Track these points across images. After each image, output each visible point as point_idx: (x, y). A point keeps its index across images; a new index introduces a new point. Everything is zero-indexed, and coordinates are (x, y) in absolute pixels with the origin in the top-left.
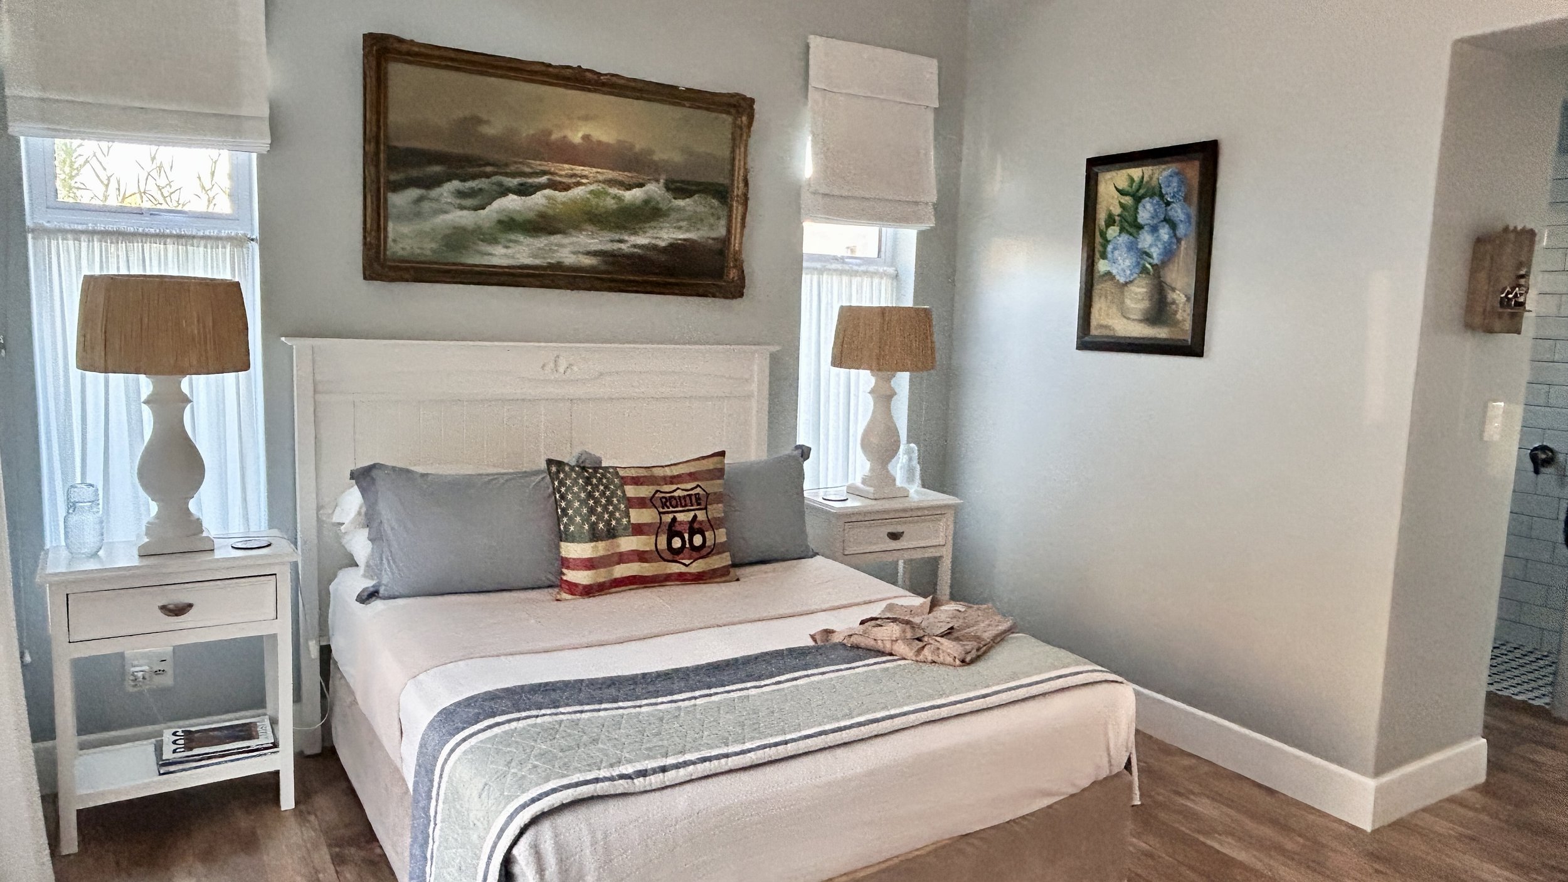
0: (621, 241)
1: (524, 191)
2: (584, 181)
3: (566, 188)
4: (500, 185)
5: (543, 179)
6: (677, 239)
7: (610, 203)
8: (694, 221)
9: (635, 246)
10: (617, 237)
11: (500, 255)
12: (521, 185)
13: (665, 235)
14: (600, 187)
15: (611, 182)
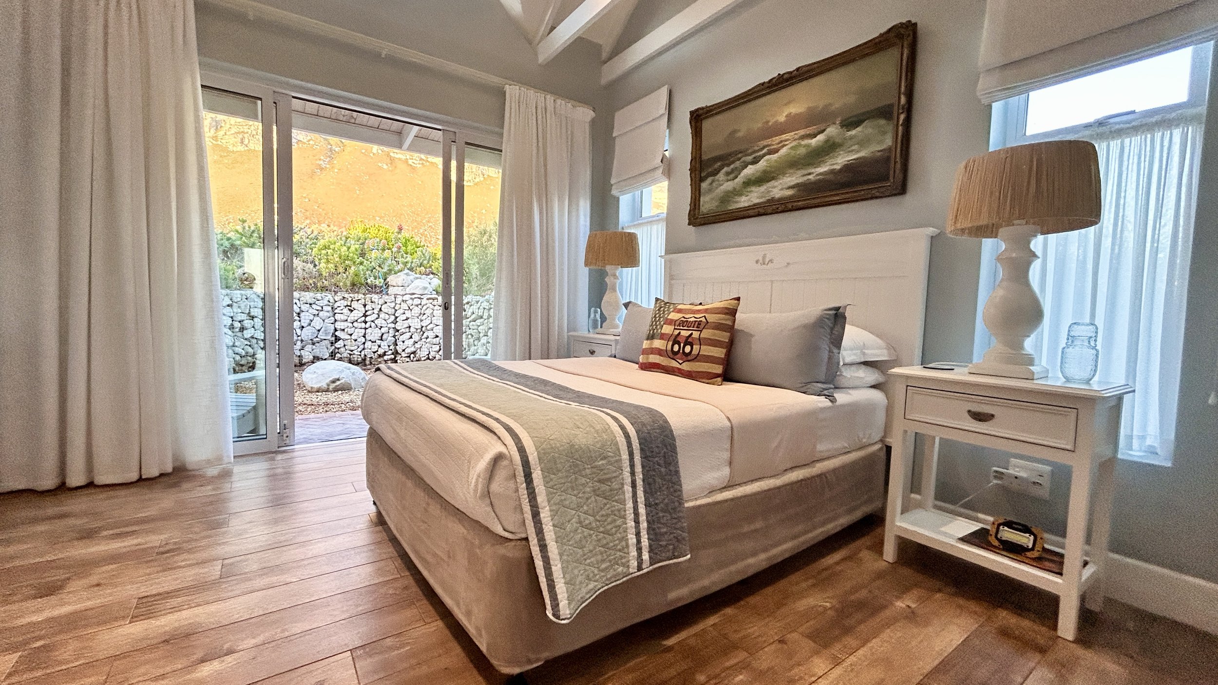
0: (810, 174)
1: (755, 161)
2: (786, 143)
3: (776, 151)
4: (744, 162)
5: (765, 150)
6: (848, 161)
7: (802, 151)
8: (863, 143)
9: (818, 175)
10: (806, 172)
11: (744, 202)
12: (755, 158)
13: (840, 160)
14: (794, 143)
15: (803, 137)
